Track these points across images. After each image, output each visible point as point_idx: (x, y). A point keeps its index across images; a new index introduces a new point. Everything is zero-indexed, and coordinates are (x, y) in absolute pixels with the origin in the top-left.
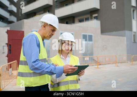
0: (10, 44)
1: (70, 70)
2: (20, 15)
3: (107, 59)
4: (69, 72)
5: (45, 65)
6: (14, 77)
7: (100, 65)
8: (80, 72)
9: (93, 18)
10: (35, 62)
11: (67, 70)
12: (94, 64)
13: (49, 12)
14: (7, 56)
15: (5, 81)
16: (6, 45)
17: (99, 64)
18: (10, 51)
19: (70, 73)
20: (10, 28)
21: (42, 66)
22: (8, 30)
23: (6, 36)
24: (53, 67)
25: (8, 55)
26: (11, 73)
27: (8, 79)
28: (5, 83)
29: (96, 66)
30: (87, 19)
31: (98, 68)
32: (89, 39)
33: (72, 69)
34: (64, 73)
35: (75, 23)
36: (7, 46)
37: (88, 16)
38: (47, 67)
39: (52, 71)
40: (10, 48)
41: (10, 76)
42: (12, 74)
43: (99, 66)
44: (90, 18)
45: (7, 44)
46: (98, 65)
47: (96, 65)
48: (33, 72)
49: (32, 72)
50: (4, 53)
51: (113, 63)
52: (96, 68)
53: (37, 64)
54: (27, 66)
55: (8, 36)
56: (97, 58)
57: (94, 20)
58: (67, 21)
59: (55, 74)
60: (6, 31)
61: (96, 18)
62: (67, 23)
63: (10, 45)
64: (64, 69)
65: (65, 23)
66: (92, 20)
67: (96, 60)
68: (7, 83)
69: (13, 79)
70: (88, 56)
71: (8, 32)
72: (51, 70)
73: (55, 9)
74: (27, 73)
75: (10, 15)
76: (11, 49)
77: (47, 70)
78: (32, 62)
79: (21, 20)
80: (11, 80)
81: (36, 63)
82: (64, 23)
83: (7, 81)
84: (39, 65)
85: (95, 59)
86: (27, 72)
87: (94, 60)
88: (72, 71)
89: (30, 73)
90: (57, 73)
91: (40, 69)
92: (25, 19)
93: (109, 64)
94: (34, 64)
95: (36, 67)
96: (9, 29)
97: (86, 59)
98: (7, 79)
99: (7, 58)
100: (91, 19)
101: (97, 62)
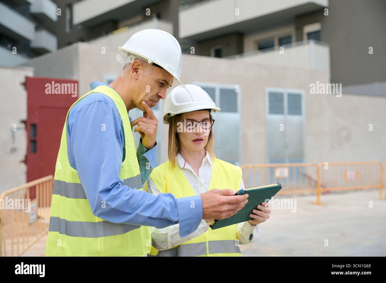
0: (36, 121)
1: (225, 208)
2: (68, 29)
3: (351, 175)
4: (221, 212)
5: (140, 198)
6: (43, 230)
7: (327, 193)
8: (254, 211)
9: (305, 37)
10: (108, 190)
11: (214, 207)
12: (305, 192)
13: (159, 17)
14: (26, 161)
15: (15, 240)
16: (23, 126)
17: (322, 190)
18: (33, 143)
19: (224, 216)
20: (35, 72)
21: (132, 201)
22: (27, 78)
23: (22, 95)
24: (169, 200)
25: (26, 157)
26: (34, 217)
27: (26, 235)
28: (15, 247)
29: (314, 199)
30: (285, 41)
31: (318, 203)
32: (290, 107)
33: (230, 203)
34: (205, 216)
35: (245, 53)
36: (26, 128)
37: (290, 30)
38: (147, 203)
39: (165, 216)
40: (35, 134)
41: (30, 224)
42: (39, 217)
43: (323, 198)
44: (294, 39)
45: (24, 122)
46: (318, 195)
47: (312, 194)
48: (104, 222)
49: (98, 220)
50: (14, 150)
51: (371, 189)
52: (312, 203)
53: (115, 198)
54: (82, 201)
55: (29, 98)
56: (318, 171)
57: (308, 43)
58: (218, 47)
59: (176, 222)
60: (23, 80)
61: (315, 36)
62: (218, 54)
63: (34, 126)
64: (206, 206)
65: (213, 53)
66: (302, 44)
67: (314, 177)
68: (21, 247)
69: (42, 235)
70: (287, 164)
71: (28, 84)
72: (164, 210)
73: (181, 8)
74: (81, 223)
75: (37, 29)
76: (38, 139)
77: (147, 214)
78: (101, 192)
79: (70, 44)
80: (34, 239)
81: (114, 192)
82: (208, 55)
83: (21, 240)
84: (124, 198)
85: (311, 172)
86: (83, 220)
87: (305, 176)
88: (229, 210)
89: (94, 224)
90: (182, 221)
91: (126, 211)
92: (82, 40)
93: (356, 190)
94: (105, 198)
95: (114, 205)
96: (30, 73)
97: (278, 173)
98: (21, 235)
99: (23, 168)
100: (300, 39)
101: (316, 182)
